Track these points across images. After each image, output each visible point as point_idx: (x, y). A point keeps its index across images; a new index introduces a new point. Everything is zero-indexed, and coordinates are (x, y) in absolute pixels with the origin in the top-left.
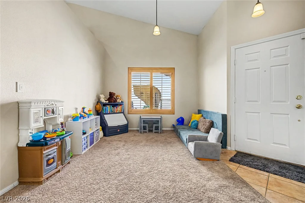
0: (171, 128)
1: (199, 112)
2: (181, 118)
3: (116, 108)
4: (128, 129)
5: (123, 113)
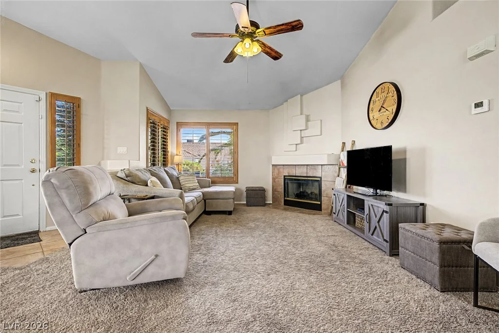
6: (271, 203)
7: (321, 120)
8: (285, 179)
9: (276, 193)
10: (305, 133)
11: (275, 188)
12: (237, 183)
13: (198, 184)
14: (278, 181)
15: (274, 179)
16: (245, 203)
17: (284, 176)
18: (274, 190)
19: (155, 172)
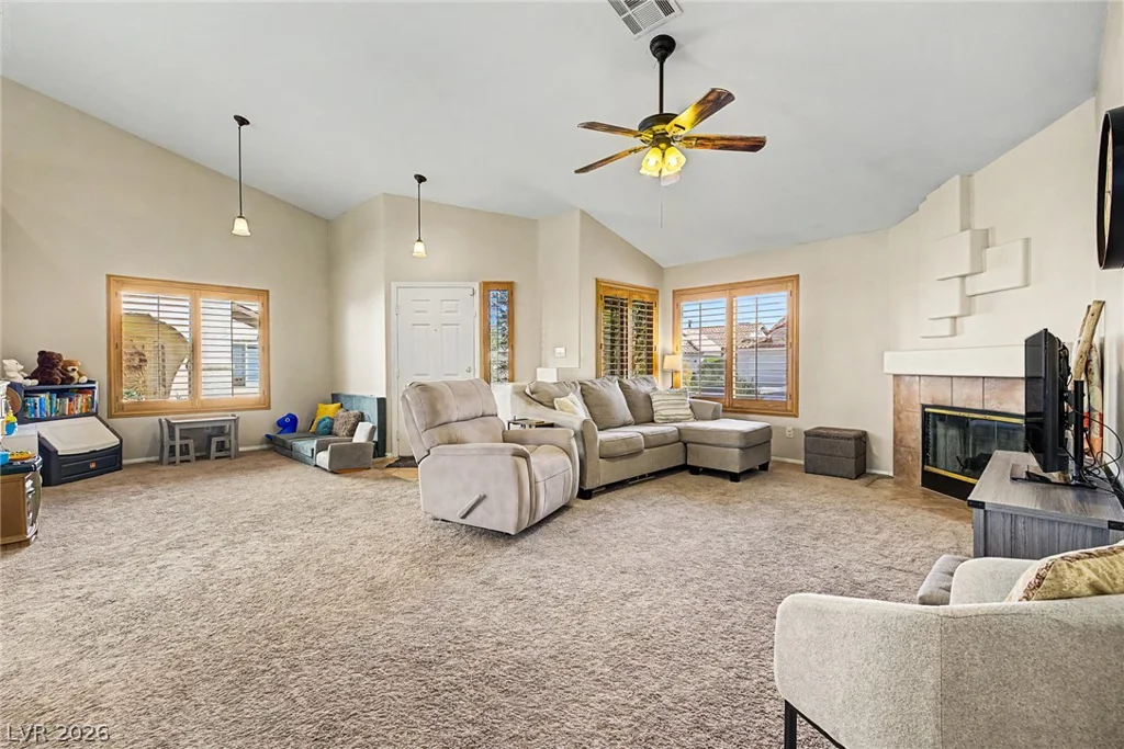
0: (262, 444)
1: (335, 398)
2: (289, 415)
3: (70, 401)
4: (121, 463)
5: (95, 414)
6: (891, 474)
7: (1027, 241)
8: (925, 416)
9: (902, 449)
10: (976, 285)
11: (900, 436)
12: (796, 416)
13: (689, 411)
14: (908, 417)
15: (897, 413)
16: (802, 462)
17: (924, 406)
18: (898, 442)
19: (594, 386)
